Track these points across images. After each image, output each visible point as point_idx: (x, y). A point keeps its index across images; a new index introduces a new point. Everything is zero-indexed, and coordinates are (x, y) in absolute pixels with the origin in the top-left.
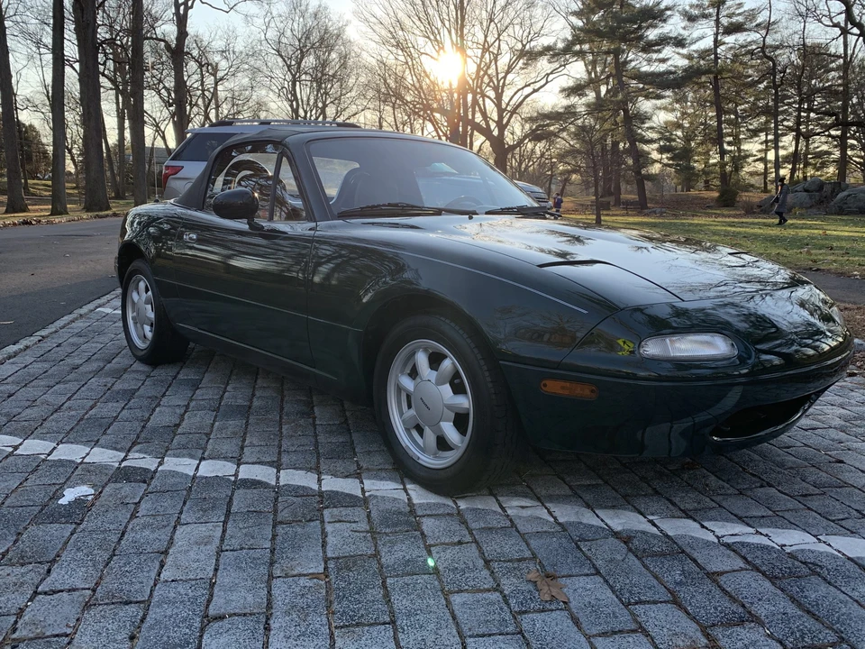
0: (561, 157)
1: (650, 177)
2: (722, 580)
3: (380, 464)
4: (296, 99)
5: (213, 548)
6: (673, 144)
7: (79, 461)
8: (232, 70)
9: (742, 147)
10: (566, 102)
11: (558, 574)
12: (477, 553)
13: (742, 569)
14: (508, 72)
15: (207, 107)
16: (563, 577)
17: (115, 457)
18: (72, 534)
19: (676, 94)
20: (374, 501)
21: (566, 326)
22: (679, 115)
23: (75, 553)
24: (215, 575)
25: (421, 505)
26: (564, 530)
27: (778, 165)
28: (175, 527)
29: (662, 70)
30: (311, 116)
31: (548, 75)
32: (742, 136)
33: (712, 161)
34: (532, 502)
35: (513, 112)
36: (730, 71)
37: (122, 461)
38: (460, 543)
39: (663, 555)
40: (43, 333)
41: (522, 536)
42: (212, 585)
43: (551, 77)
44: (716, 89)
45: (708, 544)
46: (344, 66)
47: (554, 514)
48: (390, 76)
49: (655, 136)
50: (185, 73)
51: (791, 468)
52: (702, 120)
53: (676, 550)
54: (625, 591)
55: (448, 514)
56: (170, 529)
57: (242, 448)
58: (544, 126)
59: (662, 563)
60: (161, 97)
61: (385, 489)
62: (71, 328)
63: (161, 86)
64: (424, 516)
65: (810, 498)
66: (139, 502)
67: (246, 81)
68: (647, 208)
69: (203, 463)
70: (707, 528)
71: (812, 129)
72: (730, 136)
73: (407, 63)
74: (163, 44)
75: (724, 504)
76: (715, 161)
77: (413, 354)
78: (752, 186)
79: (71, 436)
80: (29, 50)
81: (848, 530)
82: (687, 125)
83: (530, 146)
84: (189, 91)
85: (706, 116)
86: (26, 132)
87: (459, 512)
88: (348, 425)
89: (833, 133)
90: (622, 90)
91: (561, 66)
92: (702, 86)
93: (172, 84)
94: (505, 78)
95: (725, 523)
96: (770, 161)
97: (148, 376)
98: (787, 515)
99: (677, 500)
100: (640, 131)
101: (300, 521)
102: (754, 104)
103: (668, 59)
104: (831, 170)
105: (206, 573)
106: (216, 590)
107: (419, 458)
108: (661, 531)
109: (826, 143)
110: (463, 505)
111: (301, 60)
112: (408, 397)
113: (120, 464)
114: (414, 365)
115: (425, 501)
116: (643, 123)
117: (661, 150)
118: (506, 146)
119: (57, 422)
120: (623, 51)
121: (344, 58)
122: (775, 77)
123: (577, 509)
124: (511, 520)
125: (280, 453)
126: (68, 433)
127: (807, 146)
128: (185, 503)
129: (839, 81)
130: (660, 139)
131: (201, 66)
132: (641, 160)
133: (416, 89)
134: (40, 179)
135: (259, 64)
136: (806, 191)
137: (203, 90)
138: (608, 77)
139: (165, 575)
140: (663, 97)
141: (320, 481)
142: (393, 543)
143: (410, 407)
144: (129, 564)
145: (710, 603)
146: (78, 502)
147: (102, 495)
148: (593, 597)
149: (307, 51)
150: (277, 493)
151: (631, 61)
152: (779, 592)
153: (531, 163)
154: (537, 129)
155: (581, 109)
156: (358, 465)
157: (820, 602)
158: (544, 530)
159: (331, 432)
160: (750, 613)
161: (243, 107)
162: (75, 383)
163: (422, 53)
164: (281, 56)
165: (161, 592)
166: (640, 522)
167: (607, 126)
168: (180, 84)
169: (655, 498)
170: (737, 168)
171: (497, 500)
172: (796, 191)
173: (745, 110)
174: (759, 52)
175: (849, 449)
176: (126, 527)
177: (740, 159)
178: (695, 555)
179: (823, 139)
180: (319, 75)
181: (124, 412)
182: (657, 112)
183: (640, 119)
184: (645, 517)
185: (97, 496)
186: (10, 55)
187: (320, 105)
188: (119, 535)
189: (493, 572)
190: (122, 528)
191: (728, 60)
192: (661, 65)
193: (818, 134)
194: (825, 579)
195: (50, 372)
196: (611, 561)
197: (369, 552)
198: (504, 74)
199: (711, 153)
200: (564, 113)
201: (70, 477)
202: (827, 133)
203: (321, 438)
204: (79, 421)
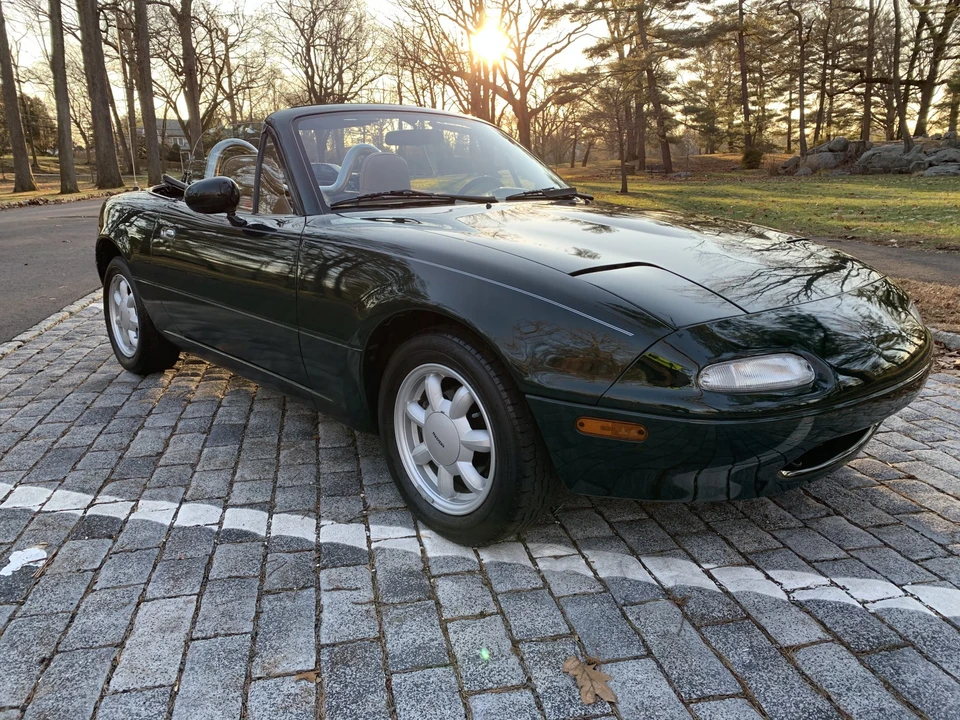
0: (585, 121)
1: (674, 140)
2: (799, 657)
3: (391, 501)
4: (311, 65)
5: (180, 636)
6: (698, 105)
7: (36, 510)
8: (242, 35)
9: (766, 107)
10: (590, 63)
11: (601, 658)
12: (503, 632)
13: (822, 641)
14: (529, 33)
15: (218, 75)
16: (608, 662)
17: (80, 501)
18: (10, 620)
19: (700, 52)
20: (381, 558)
21: (600, 346)
22: (703, 74)
23: (8, 651)
24: (179, 679)
25: (437, 559)
26: (606, 589)
27: (802, 125)
28: (139, 604)
29: (686, 27)
30: (327, 82)
31: (570, 35)
32: (765, 96)
33: (736, 122)
34: (566, 549)
35: (536, 74)
36: (755, 27)
37: (89, 507)
38: (482, 615)
39: (725, 622)
40: (23, 337)
41: (557, 600)
42: (173, 696)
43: (573, 37)
44: (741, 46)
45: (776, 603)
46: (359, 28)
47: (595, 566)
48: (407, 38)
49: (679, 97)
50: (194, 40)
51: (858, 488)
52: (726, 79)
53: (740, 615)
54: (684, 681)
55: (469, 571)
56: (132, 607)
57: (231, 484)
58: (566, 88)
59: (726, 635)
60: (170, 66)
61: (394, 537)
62: (59, 329)
63: (169, 53)
64: (440, 576)
65: (885, 529)
66: (100, 568)
67: (258, 48)
68: (672, 172)
69: (184, 506)
70: (773, 580)
71: (837, 87)
72: (753, 95)
73: (424, 25)
74: (168, 8)
75: (789, 542)
76: (739, 122)
77: (422, 379)
78: (775, 146)
79: (32, 475)
80: (28, 18)
81: (935, 574)
82: (712, 85)
83: (553, 110)
84: (198, 58)
85: (731, 74)
86: (31, 106)
87: (482, 569)
88: (356, 448)
89: (857, 89)
90: (646, 49)
91: (583, 25)
92: (727, 43)
93: (181, 52)
94: (526, 39)
95: (794, 572)
96: (794, 120)
97: (135, 389)
98: (863, 556)
99: (734, 539)
100: (664, 92)
101: (291, 589)
102: (779, 61)
103: (692, 16)
104: (854, 128)
105: (167, 676)
106: (178, 702)
107: (433, 501)
108: (720, 586)
109: (850, 100)
110: (486, 557)
111: (315, 24)
112: (420, 429)
113: (85, 512)
114: (425, 392)
115: (442, 554)
116: (668, 84)
117: (685, 112)
118: (529, 110)
119: (20, 455)
120: (647, 8)
121: (359, 21)
122: (801, 33)
123: (619, 557)
124: (543, 578)
125: (274, 491)
126: (31, 469)
127: (831, 103)
128: (154, 568)
129: (864, 36)
130: (684, 100)
131: (210, 31)
132: (667, 123)
133: (435, 52)
134: (50, 155)
135: (271, 28)
136: (831, 151)
137: (214, 58)
138: (631, 36)
139: (117, 682)
140: (687, 56)
141: (318, 527)
142: (401, 621)
143: (421, 440)
144: (71, 667)
145: (790, 696)
146: (26, 571)
147: (56, 558)
148: (646, 694)
149: (321, 13)
150: (266, 547)
151: (655, 18)
152: (869, 675)
153: (555, 127)
154: (560, 92)
155: (605, 70)
156: (365, 503)
157: (921, 690)
158: (582, 591)
159: (335, 459)
160: (838, 709)
161: (257, 74)
162: (50, 401)
163: (440, 14)
164: (294, 20)
165: (107, 711)
166: (694, 575)
167: (631, 87)
168: (189, 51)
169: (709, 538)
170: (761, 129)
171: (526, 548)
172: (821, 151)
173: (769, 68)
174: (785, 7)
175: (918, 460)
176: (78, 607)
177: (764, 119)
178: (763, 621)
179: (847, 97)
180: (334, 39)
181: (102, 437)
182: (682, 72)
183: (664, 80)
184: (700, 566)
185: (50, 561)
186: (6, 23)
187: (336, 71)
188: (67, 621)
189: (522, 659)
190: (72, 608)
191: (753, 16)
192: (686, 22)
193: (842, 92)
194: (921, 652)
195: (22, 388)
196: (665, 635)
197: (372, 635)
198: (524, 35)
199: (735, 113)
200: (588, 75)
201: (22, 533)
202: (851, 91)
203: (325, 468)
204: (47, 452)
